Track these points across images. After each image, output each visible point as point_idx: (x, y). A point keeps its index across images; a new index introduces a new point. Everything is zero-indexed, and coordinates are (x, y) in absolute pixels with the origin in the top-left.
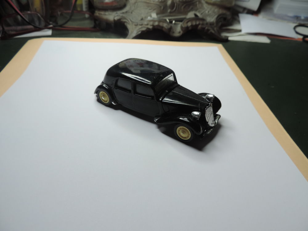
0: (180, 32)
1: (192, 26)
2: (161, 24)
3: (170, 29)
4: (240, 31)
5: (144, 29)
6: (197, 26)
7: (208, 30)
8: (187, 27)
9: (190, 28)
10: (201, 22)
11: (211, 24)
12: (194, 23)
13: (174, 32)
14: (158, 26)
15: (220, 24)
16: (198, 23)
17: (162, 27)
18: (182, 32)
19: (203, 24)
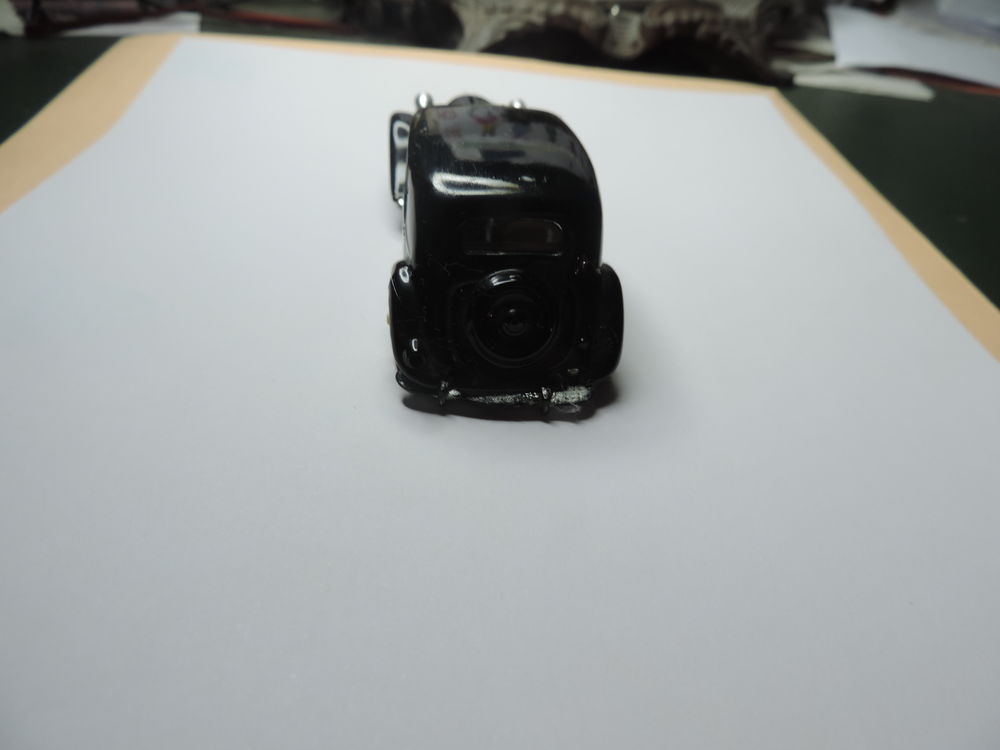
0: (635, 45)
1: (678, 24)
2: (575, 11)
3: (604, 31)
4: (830, 58)
5: (516, 25)
6: (693, 26)
7: (730, 43)
8: (661, 30)
9: (671, 33)
10: (708, 15)
11: (741, 25)
12: (685, 16)
13: (614, 43)
14: (566, 16)
15: (769, 28)
16: (697, 15)
17: (578, 23)
18: (642, 45)
19: (713, 22)
